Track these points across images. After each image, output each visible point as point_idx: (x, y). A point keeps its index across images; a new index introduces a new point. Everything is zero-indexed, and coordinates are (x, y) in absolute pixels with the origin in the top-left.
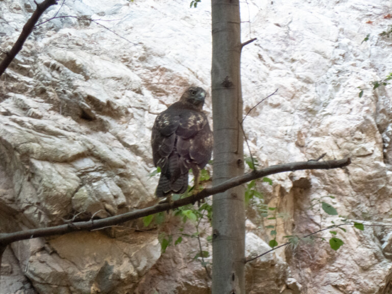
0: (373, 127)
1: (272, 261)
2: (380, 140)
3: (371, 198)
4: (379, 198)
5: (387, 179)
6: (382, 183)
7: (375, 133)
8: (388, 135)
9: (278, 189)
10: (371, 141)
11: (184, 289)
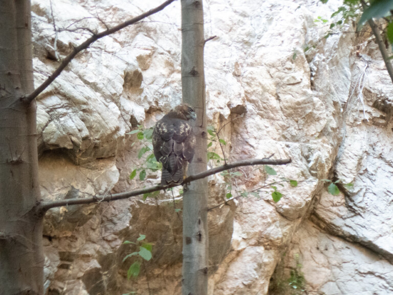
0: (302, 58)
1: (213, 181)
2: (308, 70)
3: (299, 122)
4: (307, 122)
5: (314, 105)
6: (310, 108)
7: (303, 63)
8: (315, 64)
9: (217, 116)
10: (299, 70)
11: (137, 206)
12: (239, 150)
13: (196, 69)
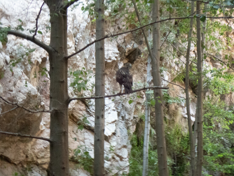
0: (72, 35)
1: (37, 95)
2: (74, 41)
3: (70, 68)
4: (73, 68)
5: (77, 59)
6: (75, 61)
7: (72, 38)
8: (77, 39)
9: (36, 62)
10: (71, 41)
11: (4, 105)
12: (43, 80)
13: (102, 47)
